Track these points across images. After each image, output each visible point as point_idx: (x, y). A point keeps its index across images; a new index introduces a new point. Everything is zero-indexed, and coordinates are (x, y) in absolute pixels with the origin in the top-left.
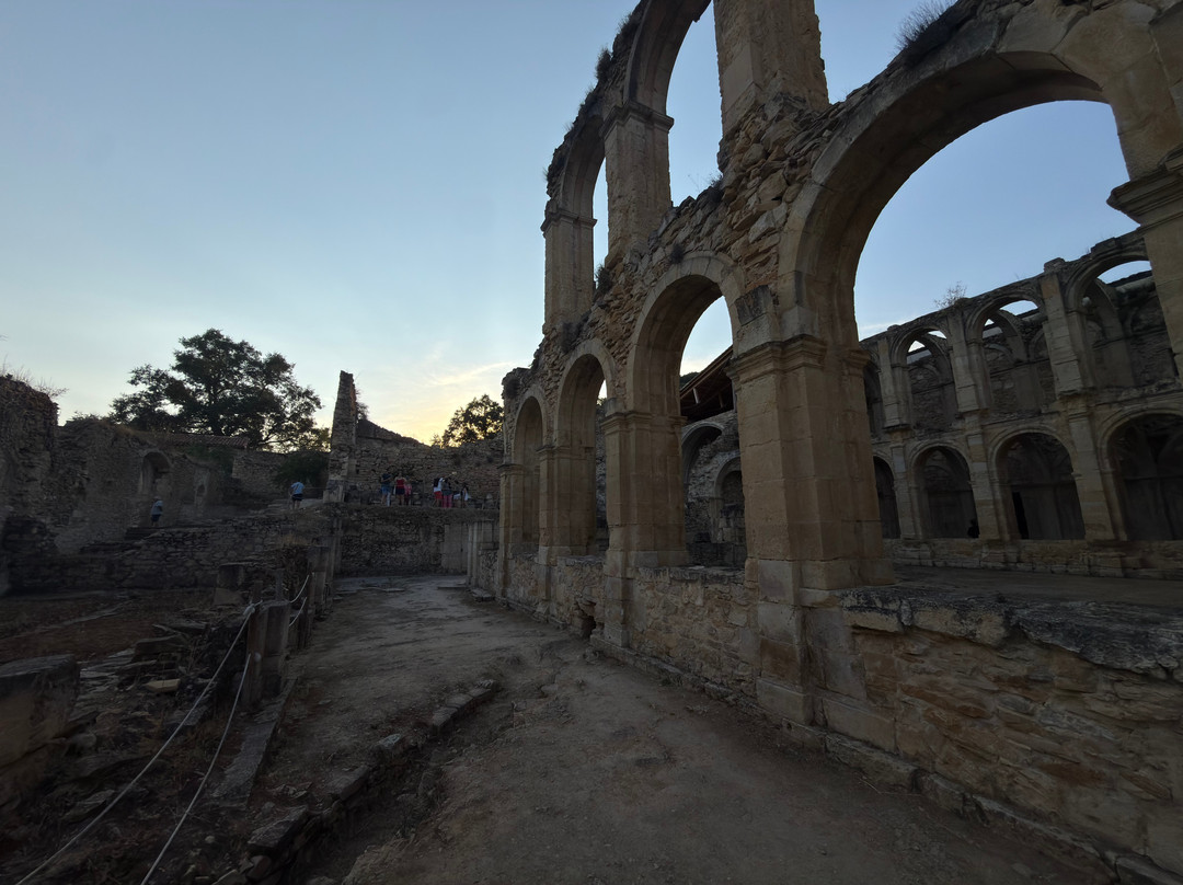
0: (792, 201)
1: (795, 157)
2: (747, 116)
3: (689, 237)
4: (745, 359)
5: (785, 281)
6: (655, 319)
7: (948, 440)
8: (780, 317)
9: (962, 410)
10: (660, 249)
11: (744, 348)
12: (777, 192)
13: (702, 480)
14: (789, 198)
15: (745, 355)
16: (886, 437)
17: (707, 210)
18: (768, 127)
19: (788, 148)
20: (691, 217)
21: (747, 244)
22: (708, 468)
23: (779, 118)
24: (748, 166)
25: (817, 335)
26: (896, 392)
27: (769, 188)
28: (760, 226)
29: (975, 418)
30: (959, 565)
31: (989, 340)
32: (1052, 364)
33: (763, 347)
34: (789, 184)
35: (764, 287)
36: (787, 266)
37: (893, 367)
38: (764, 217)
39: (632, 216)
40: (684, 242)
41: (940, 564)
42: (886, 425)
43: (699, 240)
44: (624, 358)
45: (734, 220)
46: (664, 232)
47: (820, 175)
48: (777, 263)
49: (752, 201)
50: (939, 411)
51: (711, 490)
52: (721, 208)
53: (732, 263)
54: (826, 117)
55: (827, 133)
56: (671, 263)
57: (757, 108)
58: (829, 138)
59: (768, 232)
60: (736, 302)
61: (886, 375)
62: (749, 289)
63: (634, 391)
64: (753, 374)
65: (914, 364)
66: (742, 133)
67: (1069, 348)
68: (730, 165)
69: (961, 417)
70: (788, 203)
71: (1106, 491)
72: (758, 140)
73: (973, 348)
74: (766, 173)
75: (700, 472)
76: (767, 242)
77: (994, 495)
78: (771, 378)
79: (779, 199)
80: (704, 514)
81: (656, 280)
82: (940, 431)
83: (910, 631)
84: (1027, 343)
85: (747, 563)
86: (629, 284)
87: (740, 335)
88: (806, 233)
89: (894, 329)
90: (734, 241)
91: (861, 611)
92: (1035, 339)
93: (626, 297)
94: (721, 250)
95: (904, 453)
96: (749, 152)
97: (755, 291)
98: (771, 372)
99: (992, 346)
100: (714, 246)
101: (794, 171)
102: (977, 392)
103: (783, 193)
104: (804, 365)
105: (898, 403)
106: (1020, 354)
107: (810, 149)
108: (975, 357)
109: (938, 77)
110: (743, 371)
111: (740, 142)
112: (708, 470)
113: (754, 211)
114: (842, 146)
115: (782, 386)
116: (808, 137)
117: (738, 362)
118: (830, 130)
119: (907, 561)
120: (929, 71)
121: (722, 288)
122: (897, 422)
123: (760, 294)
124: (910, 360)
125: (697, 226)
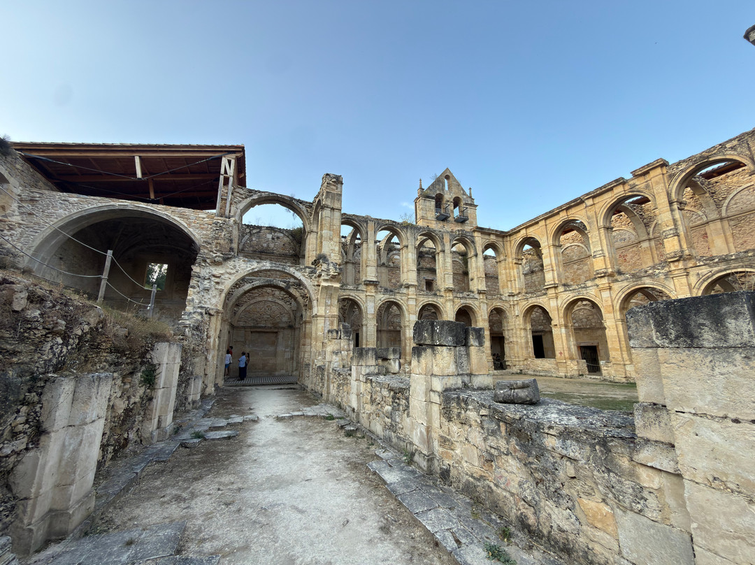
13: (207, 284)
16: (363, 287)
22: (215, 270)
26: (375, 259)
29: (413, 289)
51: (214, 301)
95: (375, 300)
102: (416, 275)
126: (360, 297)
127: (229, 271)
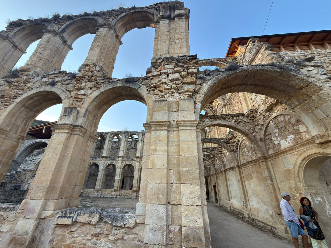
0: (93, 91)
1: (98, 82)
2: (91, 64)
3: (60, 81)
4: (59, 126)
5: (83, 109)
6: (32, 98)
7: (115, 163)
8: (77, 118)
9: (119, 156)
10: (47, 78)
11: (61, 122)
12: (91, 87)
13: (30, 162)
14: (93, 90)
15: (60, 125)
16: (101, 159)
17: (69, 78)
18: (95, 71)
19: (98, 79)
20: (63, 76)
21: (77, 94)
22: (35, 158)
23: (98, 71)
24: (86, 76)
25: (85, 128)
26: (107, 148)
27: (89, 84)
28: (82, 92)
29: (121, 158)
30: (106, 197)
31: (129, 141)
32: (137, 150)
33: (67, 124)
34: (94, 87)
35: (76, 108)
36: (85, 106)
37: (109, 141)
38: (85, 90)
39: (42, 62)
40: (57, 81)
41: (102, 197)
42: (102, 156)
43: (63, 84)
44: (8, 105)
45: (76, 86)
46: (51, 74)
47: (102, 90)
48: (83, 104)
49: (83, 84)
50: (115, 155)
51: (32, 167)
52: (74, 80)
53: (70, 96)
54: (108, 79)
55: (107, 82)
56: (49, 84)
57: (94, 65)
58: (107, 83)
59: (84, 95)
60: (65, 108)
61: (107, 142)
62: (72, 106)
63: (4, 120)
64: (60, 131)
65: (114, 142)
66: (88, 67)
67: (140, 148)
68: (81, 72)
69: (119, 157)
70: (92, 91)
71: (138, 179)
72: (91, 72)
73: (126, 142)
74: (90, 80)
75: (31, 159)
76: (82, 97)
77: (119, 178)
78: (66, 135)
79: (91, 88)
80: (23, 177)
81: (40, 86)
82: (114, 160)
83: (74, 223)
84: (135, 144)
85: (23, 201)
86: (27, 81)
87: (62, 118)
88: (93, 101)
89: (113, 132)
90: (74, 91)
91: (61, 218)
92: (136, 144)
93: (22, 84)
94: (68, 91)
95: (104, 164)
96: (88, 73)
97: (72, 108)
98: (67, 133)
99: (129, 143)
100: (67, 88)
101: (97, 85)
102: (123, 152)
103: (92, 88)
104: (78, 134)
105: (107, 150)
106: (133, 146)
107: (102, 83)
108: (125, 144)
109: (129, 87)
110: (57, 129)
111: (87, 68)
112: (35, 159)
113: (83, 87)
114: (109, 87)
115: (68, 139)
116: (103, 80)
117: (57, 126)
118: (108, 82)
119: (94, 196)
120: (128, 85)
121: (63, 101)
122: (105, 155)
123: (74, 109)
124: (113, 140)
125: (64, 80)
126: (99, 163)
127: (39, 157)
